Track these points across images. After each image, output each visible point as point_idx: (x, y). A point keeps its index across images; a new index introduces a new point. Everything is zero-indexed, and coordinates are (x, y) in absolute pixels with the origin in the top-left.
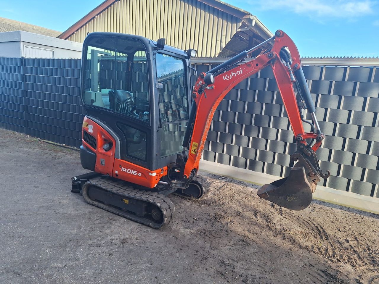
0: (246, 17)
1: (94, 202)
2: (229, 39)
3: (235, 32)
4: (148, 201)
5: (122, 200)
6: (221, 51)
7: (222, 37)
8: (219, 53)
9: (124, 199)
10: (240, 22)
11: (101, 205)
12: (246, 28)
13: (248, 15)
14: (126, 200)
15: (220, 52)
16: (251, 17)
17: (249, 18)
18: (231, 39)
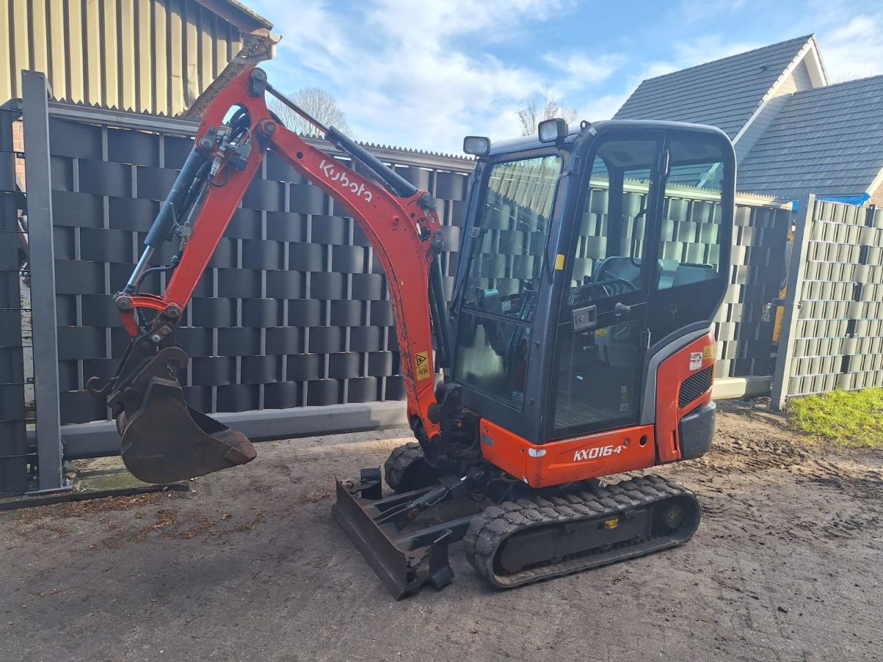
0: (262, 34)
1: (522, 575)
2: (209, 80)
3: (226, 64)
4: (671, 496)
5: (601, 526)
6: (187, 105)
7: (189, 69)
8: (182, 111)
9: (607, 522)
10: (238, 40)
11: (547, 571)
12: (244, 57)
13: (266, 30)
14: (613, 521)
15: (187, 109)
16: (273, 35)
17: (269, 35)
18: (217, 80)
